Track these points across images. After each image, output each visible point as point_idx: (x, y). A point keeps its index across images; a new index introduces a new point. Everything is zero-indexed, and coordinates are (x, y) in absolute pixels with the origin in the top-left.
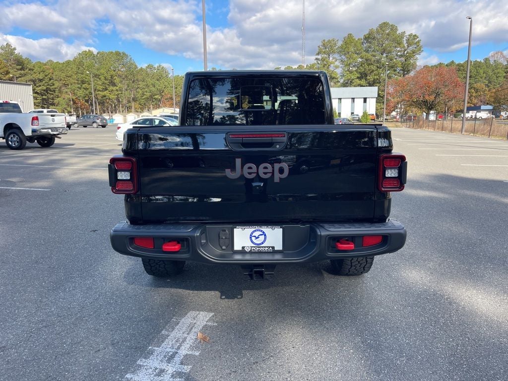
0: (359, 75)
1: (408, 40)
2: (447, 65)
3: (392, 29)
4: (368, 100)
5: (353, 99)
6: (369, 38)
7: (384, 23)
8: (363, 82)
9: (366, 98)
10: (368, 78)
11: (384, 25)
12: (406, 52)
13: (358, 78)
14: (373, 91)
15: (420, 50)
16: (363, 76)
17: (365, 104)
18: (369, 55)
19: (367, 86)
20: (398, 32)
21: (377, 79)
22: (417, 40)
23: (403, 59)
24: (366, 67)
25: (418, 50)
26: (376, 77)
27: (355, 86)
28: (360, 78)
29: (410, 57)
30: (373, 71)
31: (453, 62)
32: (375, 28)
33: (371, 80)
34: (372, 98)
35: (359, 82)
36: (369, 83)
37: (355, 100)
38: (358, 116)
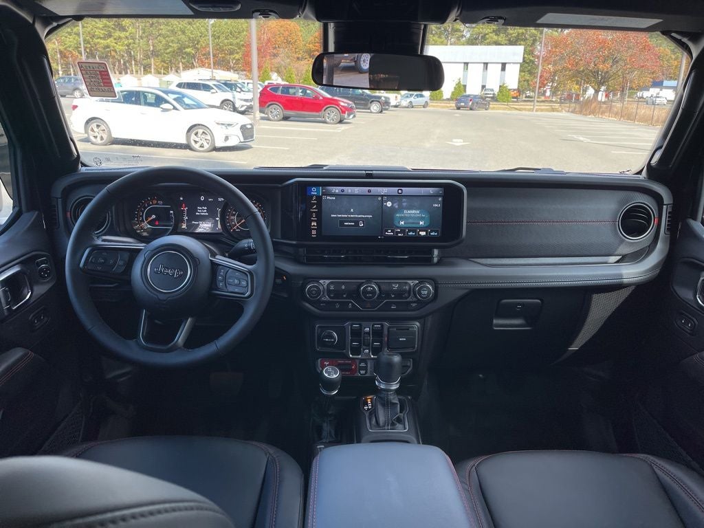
0: (496, 28)
4: (507, 66)
5: (486, 64)
8: (501, 38)
9: (506, 63)
14: (517, 52)
17: (503, 72)
19: (506, 44)
27: (489, 44)
33: (513, 35)
34: (514, 63)
35: (495, 38)
36: (509, 40)
37: (489, 65)
38: (492, 92)
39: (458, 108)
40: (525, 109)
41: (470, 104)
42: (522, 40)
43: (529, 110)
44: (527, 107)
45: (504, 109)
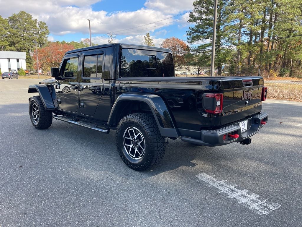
0: (9, 43)
1: (40, 25)
2: (61, 43)
3: (28, 16)
4: (20, 60)
5: (9, 59)
6: (13, 19)
7: (23, 12)
8: (13, 48)
9: (18, 59)
10: (16, 45)
11: (22, 13)
12: (39, 32)
13: (8, 45)
14: (23, 55)
15: (48, 32)
16: (12, 44)
17: (18, 63)
18: (15, 31)
19: (16, 51)
20: (32, 19)
21: (23, 47)
22: (46, 26)
23: (38, 36)
24: (14, 38)
25: (47, 32)
26: (22, 46)
27: (7, 50)
28: (10, 45)
29: (43, 36)
30: (19, 42)
31: (64, 41)
32: (16, 14)
33: (18, 47)
34: (22, 59)
35: (10, 48)
36: (17, 49)
37: (10, 60)
38: (16, 71)
39: (3, 78)
40: (34, 78)
41: (9, 76)
42: (23, 49)
43: (36, 78)
44: (35, 77)
45: (25, 78)
